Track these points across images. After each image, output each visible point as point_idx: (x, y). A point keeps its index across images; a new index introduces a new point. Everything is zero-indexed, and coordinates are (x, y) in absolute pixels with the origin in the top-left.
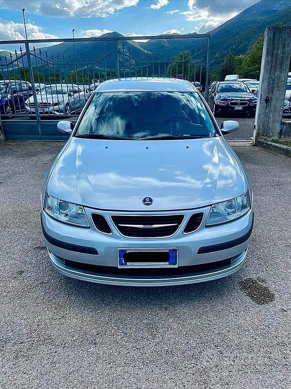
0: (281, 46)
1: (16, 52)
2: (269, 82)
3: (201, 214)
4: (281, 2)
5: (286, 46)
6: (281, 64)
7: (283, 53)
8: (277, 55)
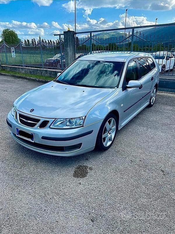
1: (129, 32)
3: (48, 121)
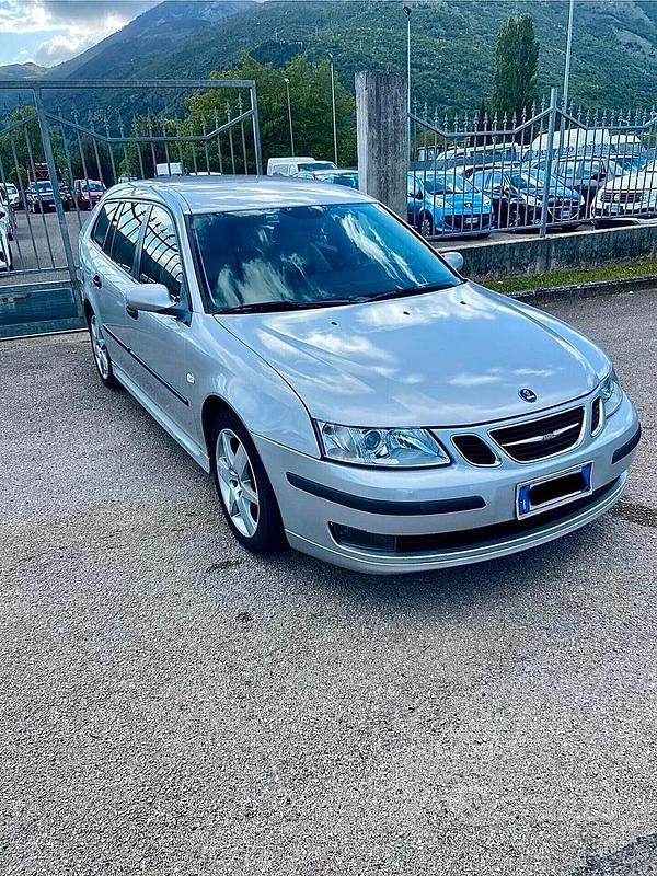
0: (391, 110)
2: (379, 179)
4: (215, 5)
5: (399, 108)
6: (395, 143)
7: (396, 123)
8: (386, 128)
